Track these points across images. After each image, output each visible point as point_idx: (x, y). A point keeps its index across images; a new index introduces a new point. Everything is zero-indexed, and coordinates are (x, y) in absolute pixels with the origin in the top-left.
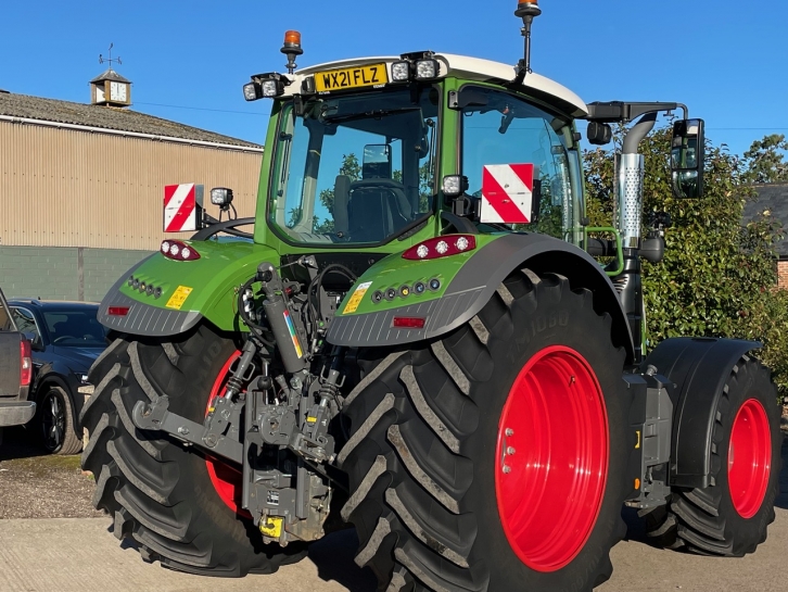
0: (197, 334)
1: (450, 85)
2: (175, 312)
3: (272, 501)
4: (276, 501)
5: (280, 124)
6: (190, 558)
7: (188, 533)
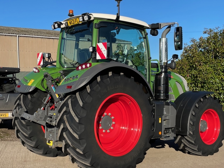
0: (37, 92)
1: (95, 22)
2: (29, 86)
3: (50, 136)
4: (51, 136)
5: (62, 35)
6: (38, 151)
7: (36, 145)
